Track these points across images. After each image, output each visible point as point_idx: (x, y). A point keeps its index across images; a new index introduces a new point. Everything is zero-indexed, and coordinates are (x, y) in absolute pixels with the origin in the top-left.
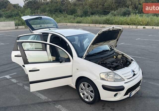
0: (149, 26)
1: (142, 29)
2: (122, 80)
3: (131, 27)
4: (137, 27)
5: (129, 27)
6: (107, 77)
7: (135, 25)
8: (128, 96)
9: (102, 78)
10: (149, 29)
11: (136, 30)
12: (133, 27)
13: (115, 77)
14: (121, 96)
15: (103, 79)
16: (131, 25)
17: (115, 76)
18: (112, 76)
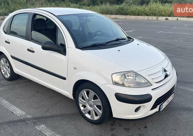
0: (172, 17)
1: (164, 21)
2: (148, 84)
3: (150, 18)
4: (158, 18)
5: (148, 18)
6: (124, 80)
7: (155, 15)
8: (156, 110)
9: (114, 82)
10: (173, 20)
11: (156, 21)
12: (153, 18)
13: (136, 81)
14: (146, 110)
15: (116, 84)
16: (151, 16)
17: (136, 79)
18: (132, 78)
